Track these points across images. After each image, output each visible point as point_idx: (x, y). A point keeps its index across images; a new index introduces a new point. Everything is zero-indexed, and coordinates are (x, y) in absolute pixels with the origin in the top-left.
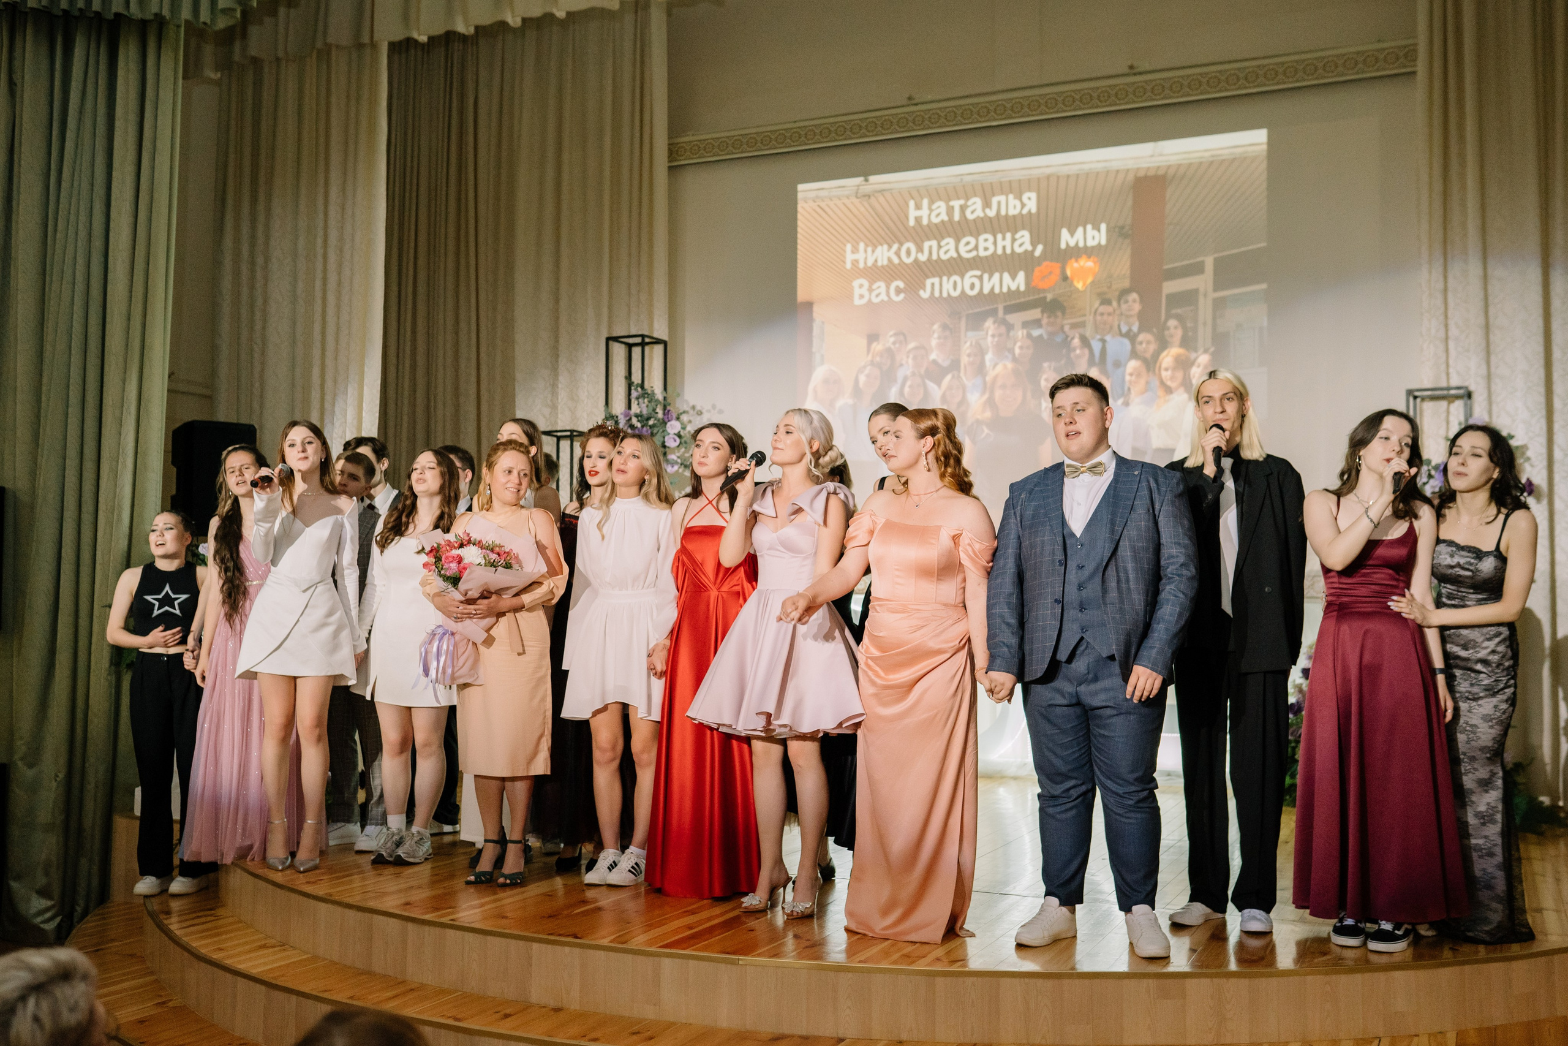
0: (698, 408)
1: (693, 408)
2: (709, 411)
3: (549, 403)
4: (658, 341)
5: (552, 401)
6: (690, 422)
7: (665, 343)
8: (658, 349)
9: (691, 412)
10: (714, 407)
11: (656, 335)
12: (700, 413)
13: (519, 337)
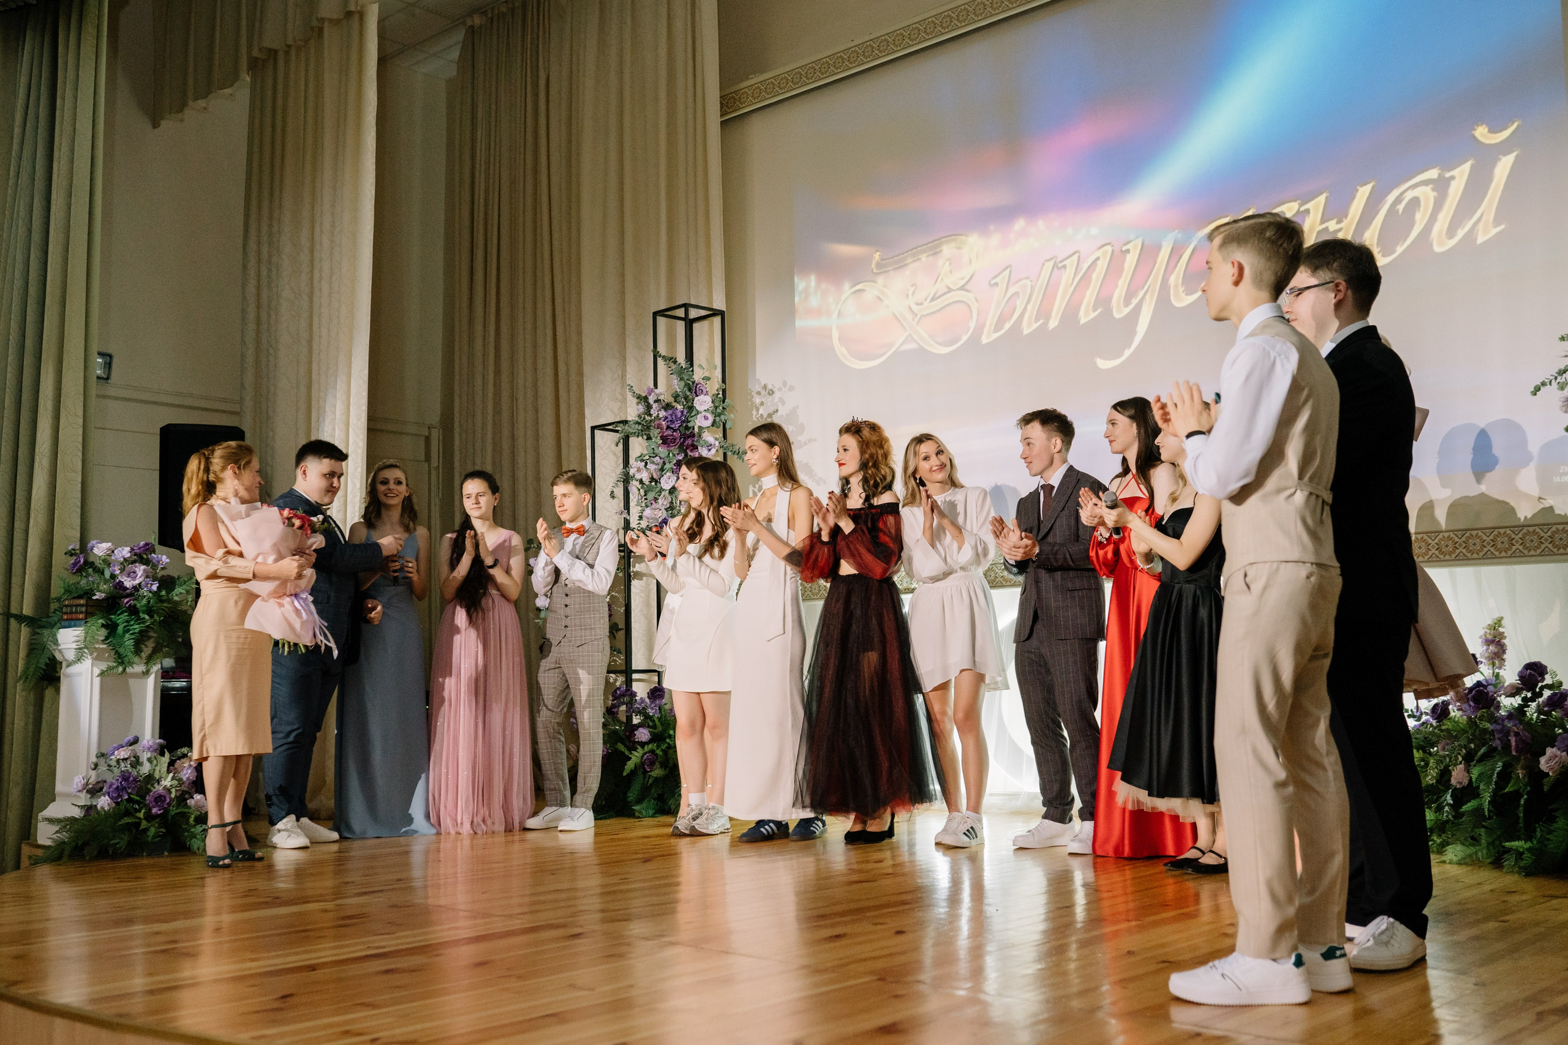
0: (770, 387)
1: (765, 387)
2: (780, 389)
3: (620, 397)
4: (715, 313)
5: (622, 395)
6: (762, 404)
7: (721, 313)
8: (717, 320)
9: (763, 392)
10: (785, 383)
11: (715, 307)
12: (771, 393)
13: (586, 327)
